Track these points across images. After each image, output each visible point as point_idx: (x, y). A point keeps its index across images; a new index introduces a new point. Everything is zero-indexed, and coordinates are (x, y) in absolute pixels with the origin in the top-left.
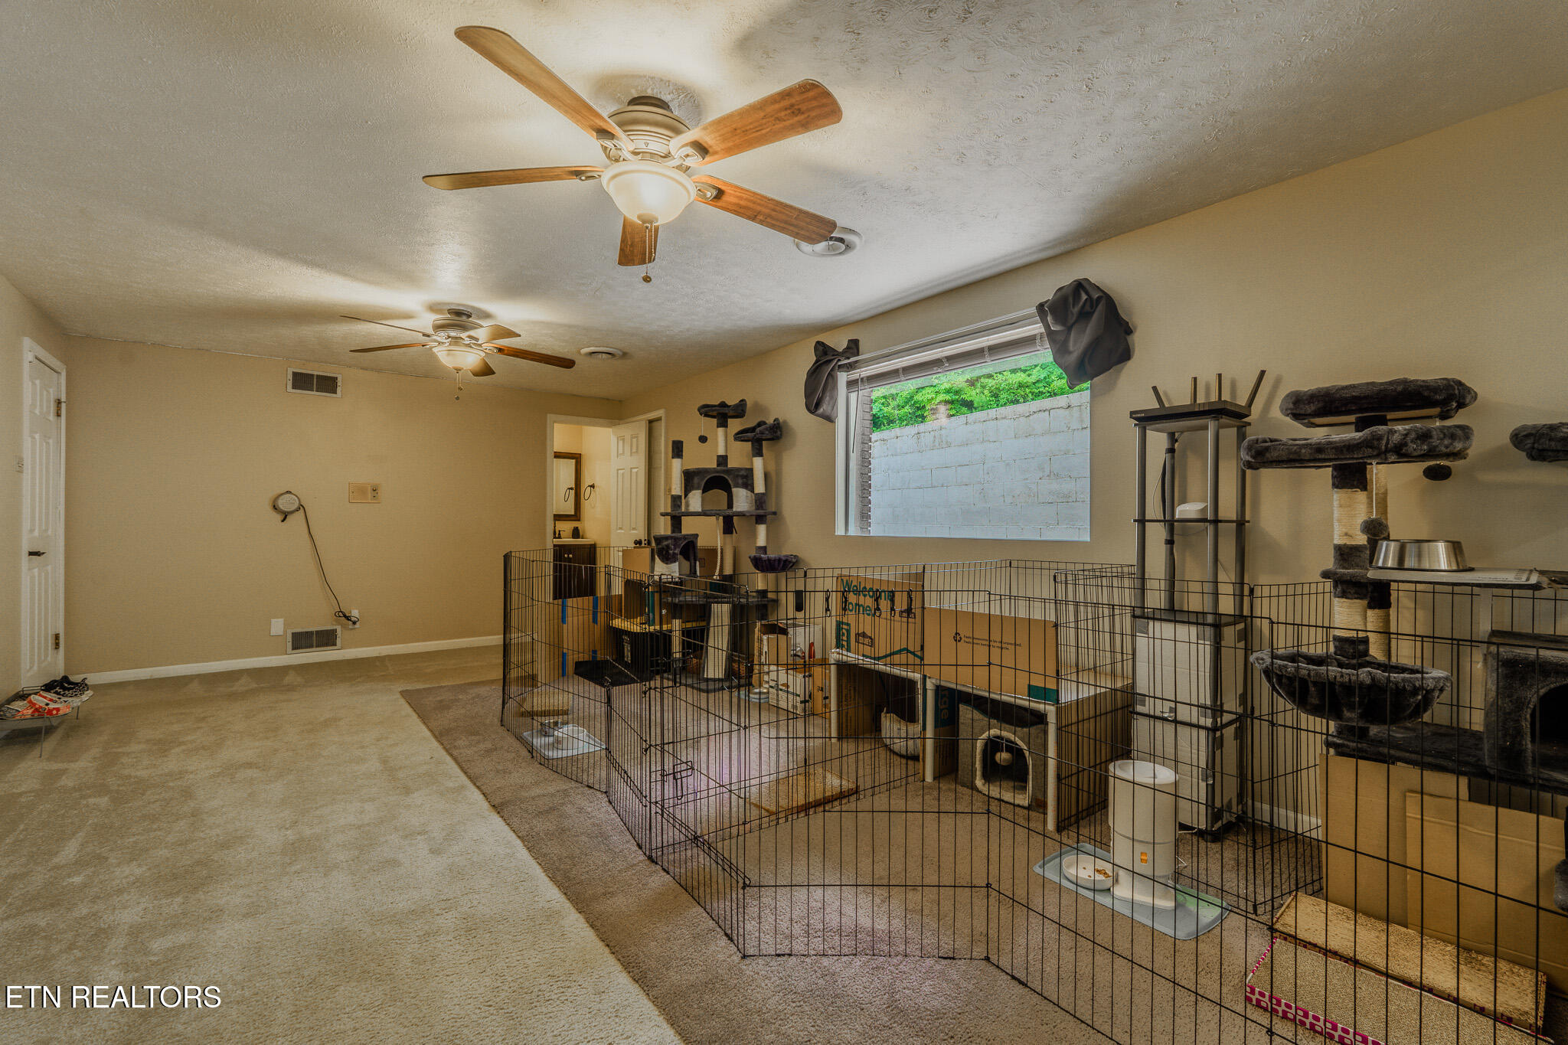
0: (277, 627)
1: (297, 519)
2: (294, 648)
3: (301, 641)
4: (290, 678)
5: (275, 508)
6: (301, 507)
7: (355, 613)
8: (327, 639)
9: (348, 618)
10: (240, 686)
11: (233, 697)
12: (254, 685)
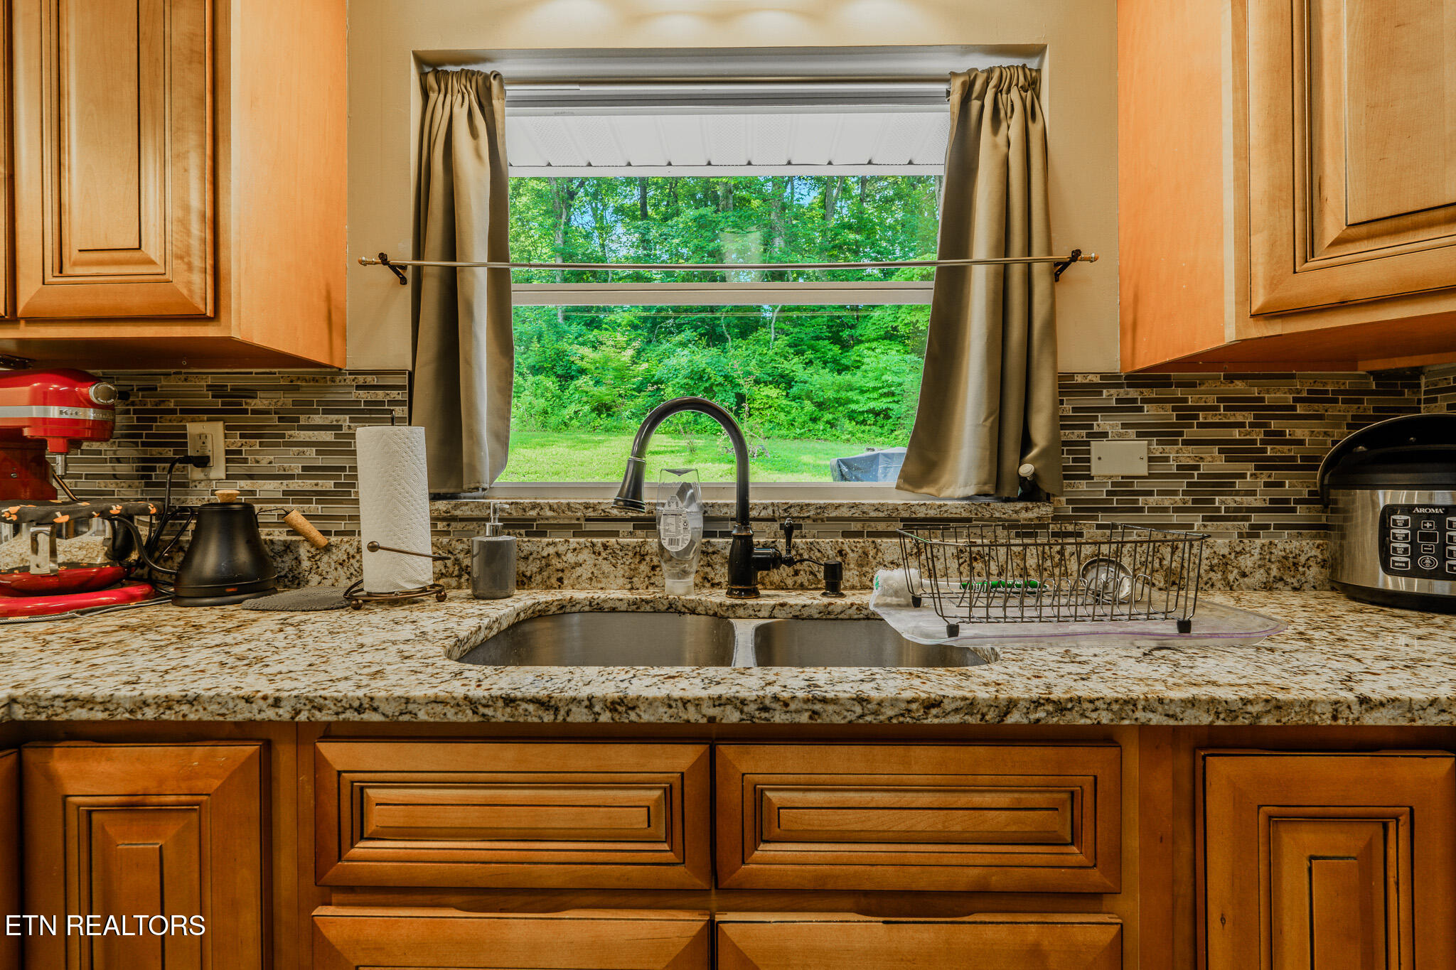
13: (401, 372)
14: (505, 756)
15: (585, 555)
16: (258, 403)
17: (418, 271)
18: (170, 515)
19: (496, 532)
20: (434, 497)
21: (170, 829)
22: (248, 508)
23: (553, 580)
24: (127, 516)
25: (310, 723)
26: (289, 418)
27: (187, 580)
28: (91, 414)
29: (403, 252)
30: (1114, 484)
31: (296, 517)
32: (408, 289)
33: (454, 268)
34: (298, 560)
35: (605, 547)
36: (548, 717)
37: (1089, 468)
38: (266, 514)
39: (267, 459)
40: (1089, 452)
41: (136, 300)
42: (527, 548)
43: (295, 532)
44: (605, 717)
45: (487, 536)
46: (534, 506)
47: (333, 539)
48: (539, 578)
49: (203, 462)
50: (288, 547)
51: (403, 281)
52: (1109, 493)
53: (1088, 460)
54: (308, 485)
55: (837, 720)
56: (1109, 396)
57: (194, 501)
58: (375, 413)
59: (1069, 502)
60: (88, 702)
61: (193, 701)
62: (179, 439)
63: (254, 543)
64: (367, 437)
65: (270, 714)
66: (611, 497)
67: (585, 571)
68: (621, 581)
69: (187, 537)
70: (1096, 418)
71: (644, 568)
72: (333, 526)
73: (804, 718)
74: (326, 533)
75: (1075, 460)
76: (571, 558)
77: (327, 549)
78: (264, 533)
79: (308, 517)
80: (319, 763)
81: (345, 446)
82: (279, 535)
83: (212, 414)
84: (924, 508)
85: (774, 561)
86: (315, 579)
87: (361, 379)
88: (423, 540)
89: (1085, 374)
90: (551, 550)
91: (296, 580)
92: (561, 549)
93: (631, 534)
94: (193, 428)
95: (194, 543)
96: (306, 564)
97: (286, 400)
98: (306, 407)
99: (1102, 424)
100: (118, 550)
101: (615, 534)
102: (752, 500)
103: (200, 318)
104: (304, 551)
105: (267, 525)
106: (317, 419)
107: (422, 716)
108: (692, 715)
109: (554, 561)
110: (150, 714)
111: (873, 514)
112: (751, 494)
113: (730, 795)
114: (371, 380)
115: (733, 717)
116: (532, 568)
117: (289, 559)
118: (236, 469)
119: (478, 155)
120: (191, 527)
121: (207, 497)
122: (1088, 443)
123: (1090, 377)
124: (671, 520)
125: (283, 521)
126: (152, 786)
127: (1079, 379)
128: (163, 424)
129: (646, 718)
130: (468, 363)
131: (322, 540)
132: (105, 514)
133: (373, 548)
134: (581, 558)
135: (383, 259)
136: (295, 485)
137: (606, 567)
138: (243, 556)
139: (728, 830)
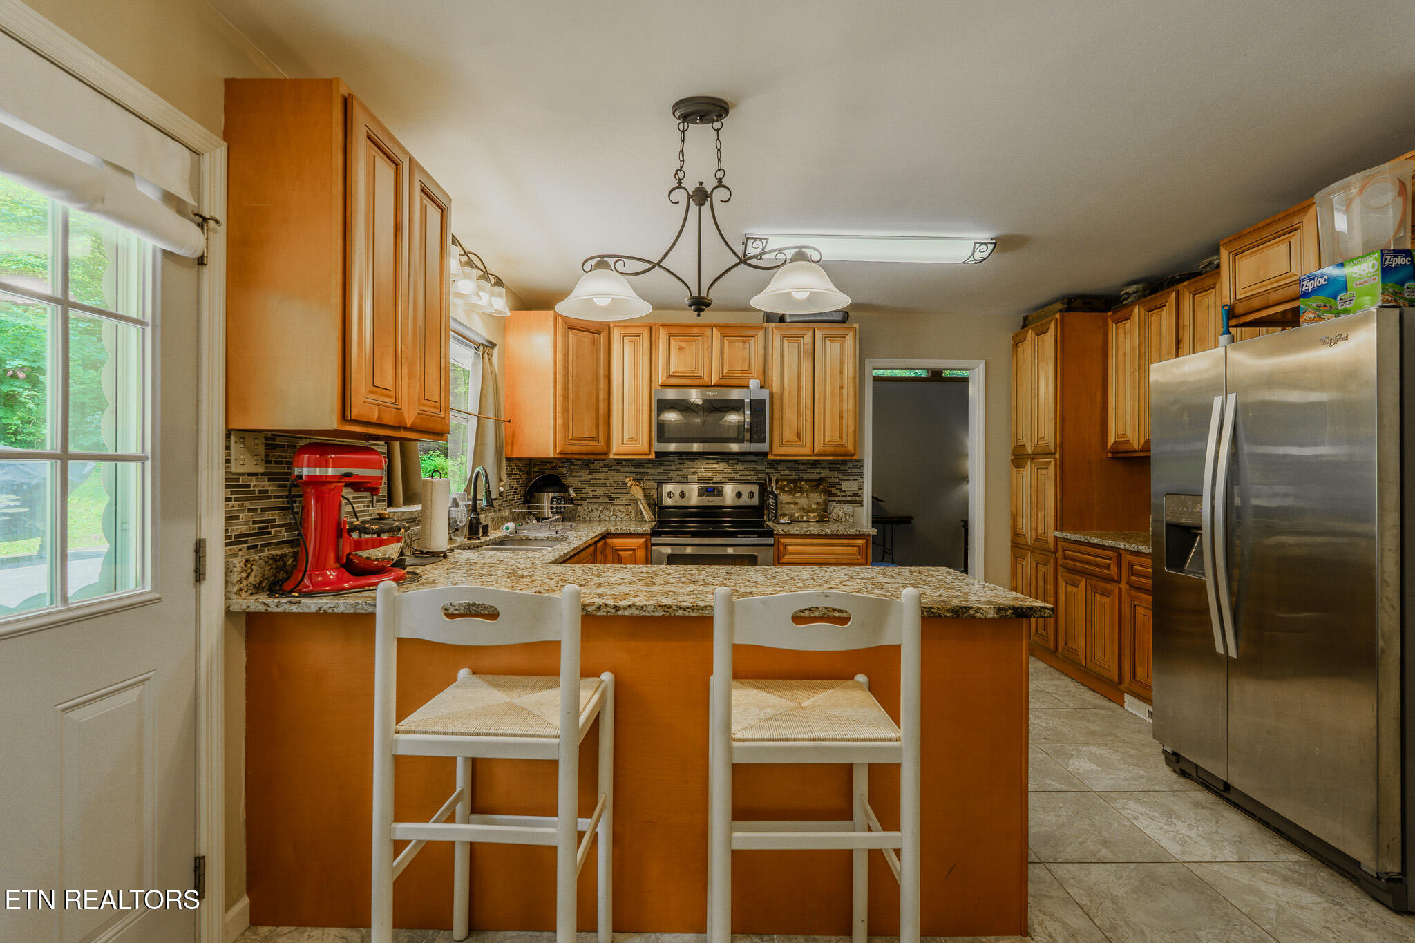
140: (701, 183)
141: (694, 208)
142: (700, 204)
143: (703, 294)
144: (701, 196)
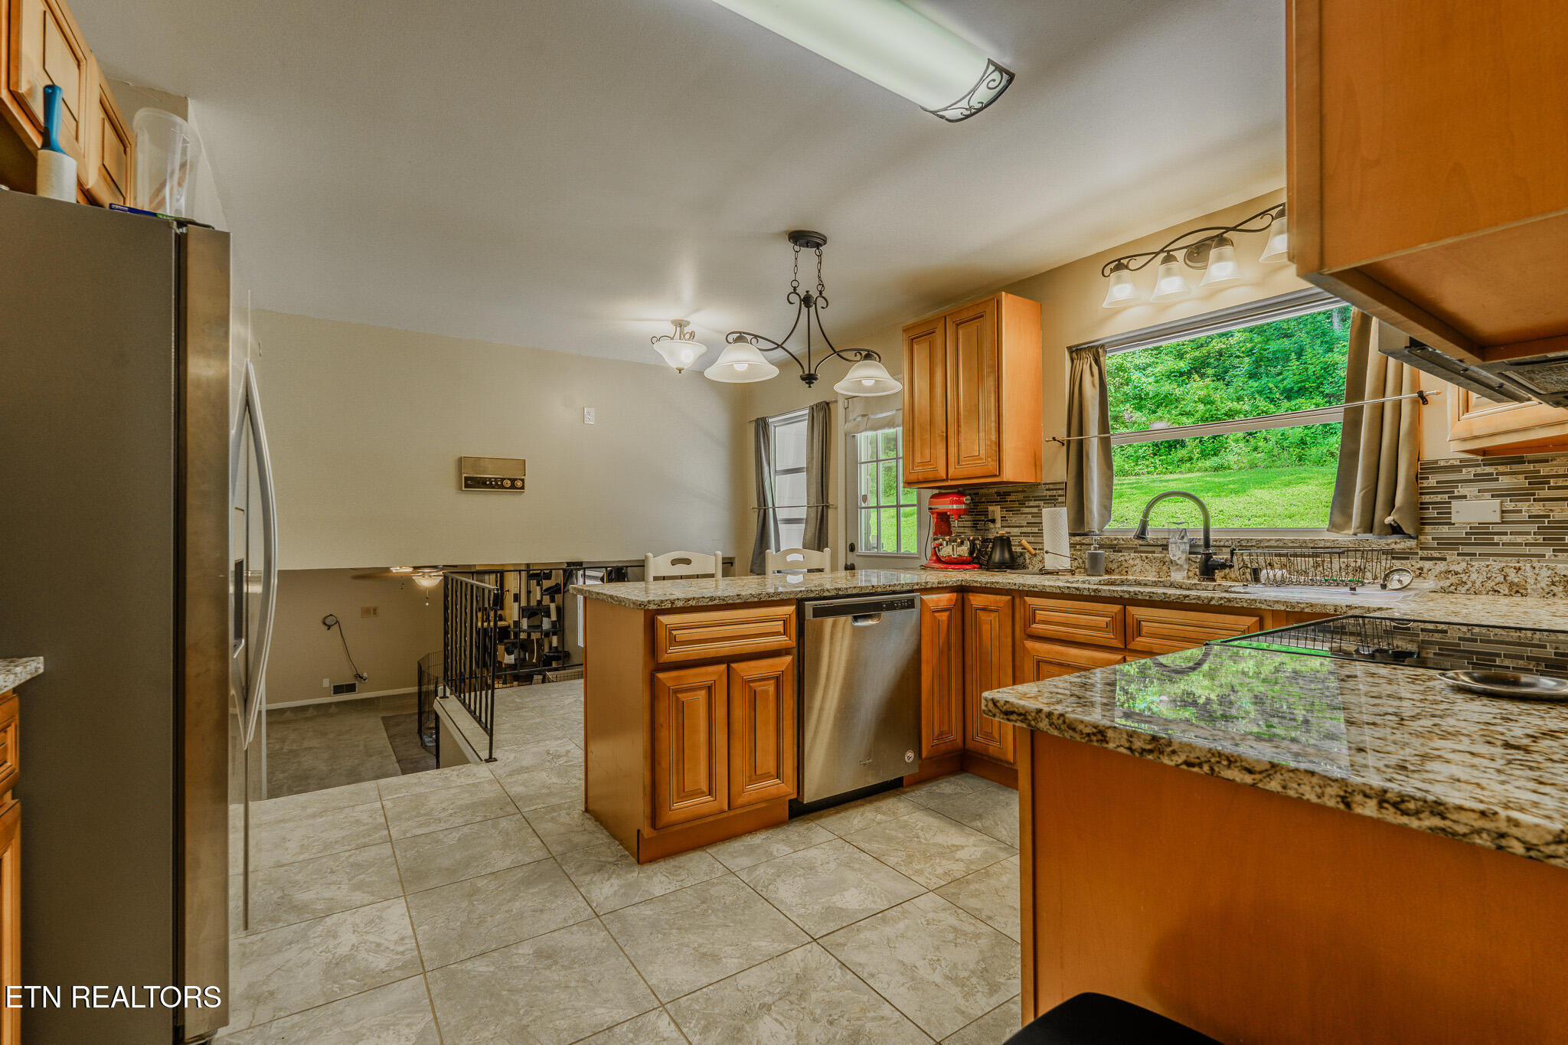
0: (326, 683)
1: (335, 628)
2: (335, 693)
3: (338, 690)
4: (333, 709)
5: (324, 623)
6: (337, 622)
7: (365, 675)
8: (351, 688)
9: (362, 678)
10: (310, 713)
11: (307, 719)
12: (315, 714)
13: (1062, 483)
14: (1069, 604)
15: (1138, 561)
16: (1012, 497)
17: (1069, 441)
18: (985, 541)
19: (1095, 549)
20: (1072, 535)
21: (993, 615)
22: (1008, 538)
23: (1124, 572)
24: (974, 540)
25: (1023, 590)
26: (1022, 503)
27: (991, 563)
28: (963, 507)
29: (1062, 434)
30: (1471, 528)
31: (1024, 542)
32: (1065, 448)
33: (1082, 440)
34: (1025, 559)
35: (1147, 558)
36: (1078, 593)
37: (1450, 518)
38: (1014, 541)
39: (1014, 520)
40: (1450, 508)
41: (979, 472)
42: (1112, 557)
43: (1024, 549)
44: (1092, 594)
45: (1092, 551)
46: (1116, 539)
47: (1037, 551)
48: (1117, 571)
49: (993, 521)
50: (1022, 554)
51: (1063, 444)
52: (1467, 533)
53: (1450, 513)
54: (1028, 530)
55: (1157, 599)
56: (1468, 473)
57: (991, 536)
58: (1052, 501)
59: (1433, 539)
60: (976, 582)
61: (998, 583)
62: (985, 513)
63: (1010, 551)
64: (1046, 512)
65: (1014, 587)
66: (1131, 535)
67: (1137, 569)
68: (1154, 574)
69: (989, 549)
70: (1457, 487)
71: (1164, 568)
72: (1036, 546)
73: (1147, 598)
74: (1035, 549)
75: (1438, 513)
76: (1131, 562)
77: (1035, 555)
78: (1013, 548)
79: (1029, 543)
80: (1025, 602)
81: (1039, 515)
82: (1019, 550)
83: (997, 502)
84: (1323, 542)
85: (1223, 566)
86: (1031, 567)
87: (1047, 486)
88: (1066, 550)
89: (1447, 460)
90: (1123, 558)
91: (1024, 567)
92: (1127, 558)
93: (1161, 553)
94: (991, 508)
95: (992, 552)
96: (1028, 561)
97: (1021, 496)
98: (1027, 499)
99: (1461, 490)
100: (971, 553)
101: (1154, 552)
102: (1211, 537)
103: (995, 476)
104: (1027, 556)
105: (1015, 545)
106: (1032, 503)
107: (1048, 590)
108: (1116, 595)
109: (1124, 563)
110: (989, 585)
111: (1290, 545)
112: (1211, 534)
113: (1129, 620)
114: (1051, 487)
115: (1127, 596)
116: (1114, 566)
117: (1022, 558)
118: (1005, 524)
119: (1094, 385)
120: (990, 546)
121: (995, 535)
122: (1450, 503)
123: (1451, 461)
124: (1173, 545)
125: (1021, 545)
126: (989, 604)
127: (1442, 464)
128: (981, 507)
129: (1103, 595)
130: (1087, 479)
131: (1033, 552)
132: (969, 540)
133: (1047, 552)
134: (1136, 563)
135: (1054, 439)
136: (1024, 530)
137: (1147, 567)
138: (1007, 555)
139: (1129, 631)
140: (807, 292)
141: (804, 310)
142: (808, 306)
143: (812, 372)
144: (807, 301)
